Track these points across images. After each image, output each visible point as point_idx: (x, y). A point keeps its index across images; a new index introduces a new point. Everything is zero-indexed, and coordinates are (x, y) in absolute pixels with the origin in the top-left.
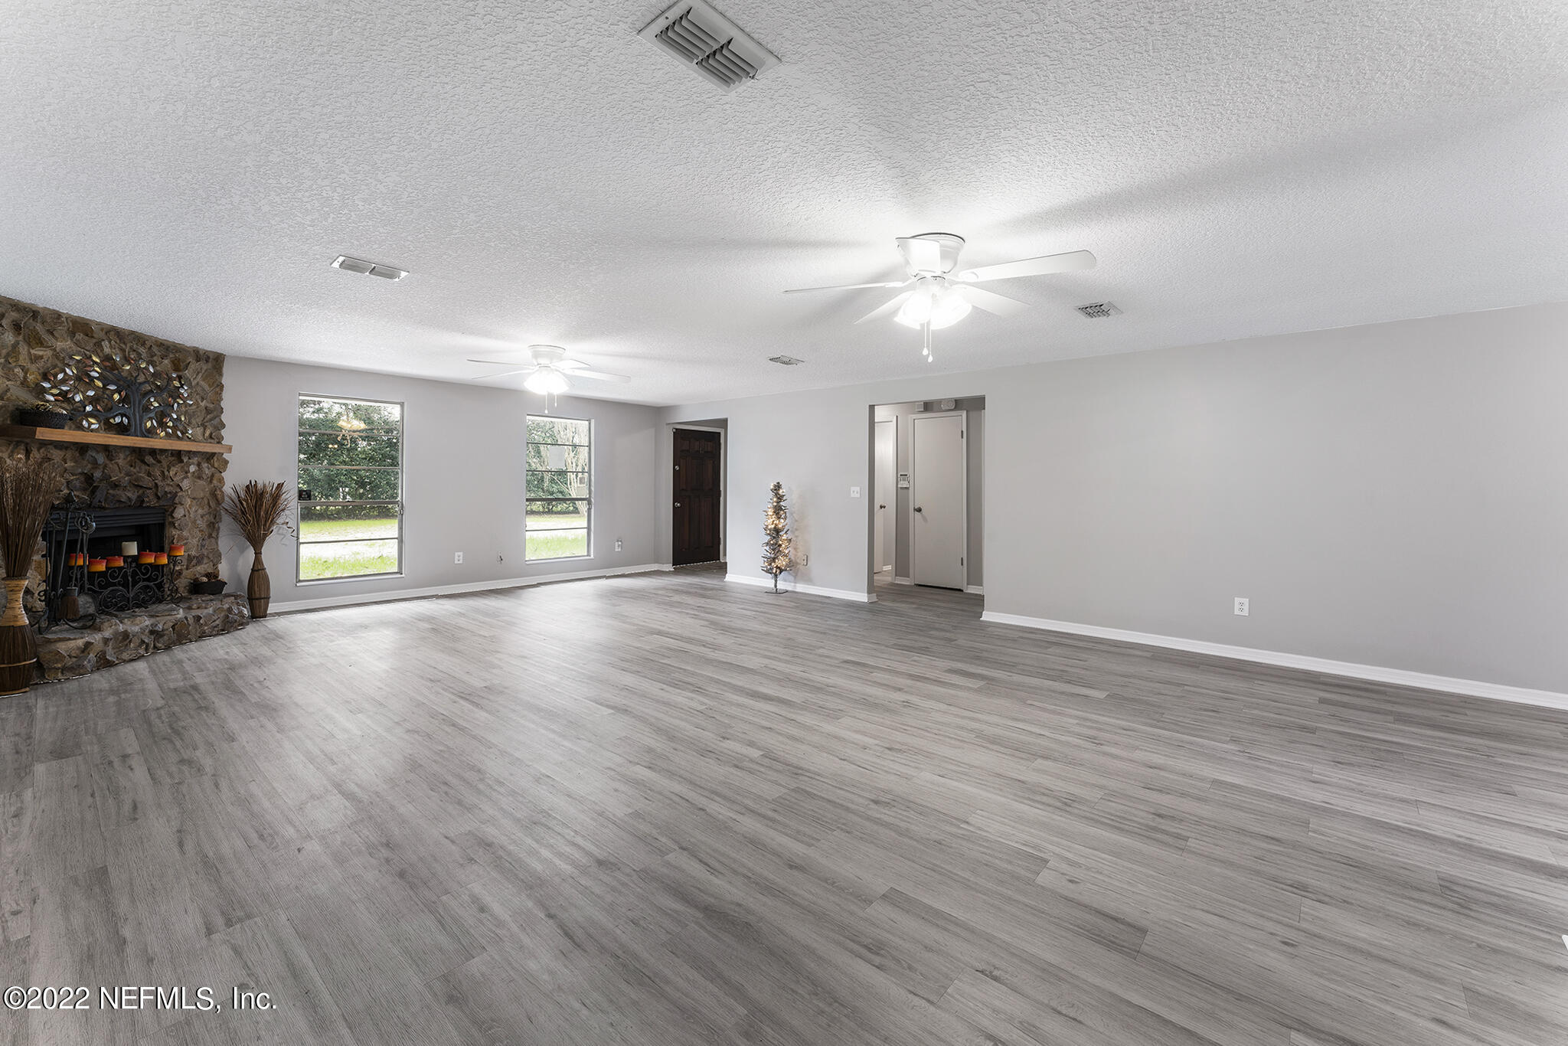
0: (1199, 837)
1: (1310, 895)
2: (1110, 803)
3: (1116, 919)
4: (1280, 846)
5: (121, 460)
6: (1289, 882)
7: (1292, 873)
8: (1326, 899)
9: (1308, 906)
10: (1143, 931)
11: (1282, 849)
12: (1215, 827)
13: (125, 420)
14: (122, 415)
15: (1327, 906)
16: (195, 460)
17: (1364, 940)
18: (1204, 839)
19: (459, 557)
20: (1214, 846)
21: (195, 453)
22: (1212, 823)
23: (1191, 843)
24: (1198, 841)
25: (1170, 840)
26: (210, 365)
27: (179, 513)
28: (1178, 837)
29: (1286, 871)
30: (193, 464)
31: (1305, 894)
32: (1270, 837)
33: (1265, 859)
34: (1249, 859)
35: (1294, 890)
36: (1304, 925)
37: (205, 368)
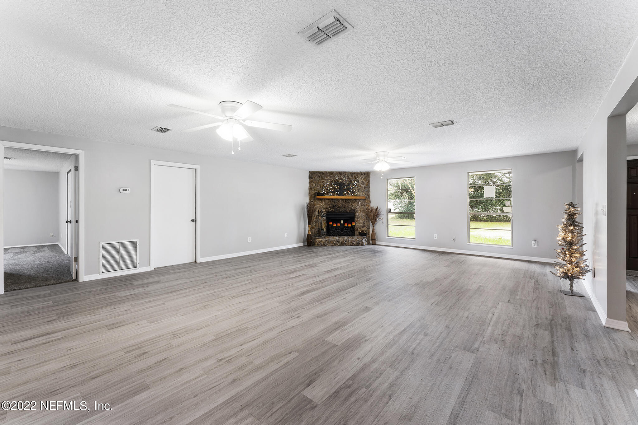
0: (123, 357)
1: (68, 367)
2: (165, 344)
3: (118, 327)
4: (90, 376)
5: (341, 201)
6: (79, 365)
7: (80, 369)
8: (62, 369)
9: (68, 362)
10: (109, 329)
11: (88, 376)
12: (121, 364)
13: (338, 193)
14: (337, 191)
15: (61, 367)
16: (361, 201)
17: (45, 365)
18: (120, 358)
19: (435, 236)
20: (114, 358)
21: (361, 199)
22: (123, 365)
23: (123, 353)
24: (121, 355)
25: (130, 349)
26: (366, 175)
27: (357, 214)
28: (129, 352)
29: (82, 368)
30: (360, 202)
31: (70, 366)
32: (96, 377)
33: (93, 367)
34: (98, 363)
35: (75, 364)
36: (68, 356)
37: (364, 176)
